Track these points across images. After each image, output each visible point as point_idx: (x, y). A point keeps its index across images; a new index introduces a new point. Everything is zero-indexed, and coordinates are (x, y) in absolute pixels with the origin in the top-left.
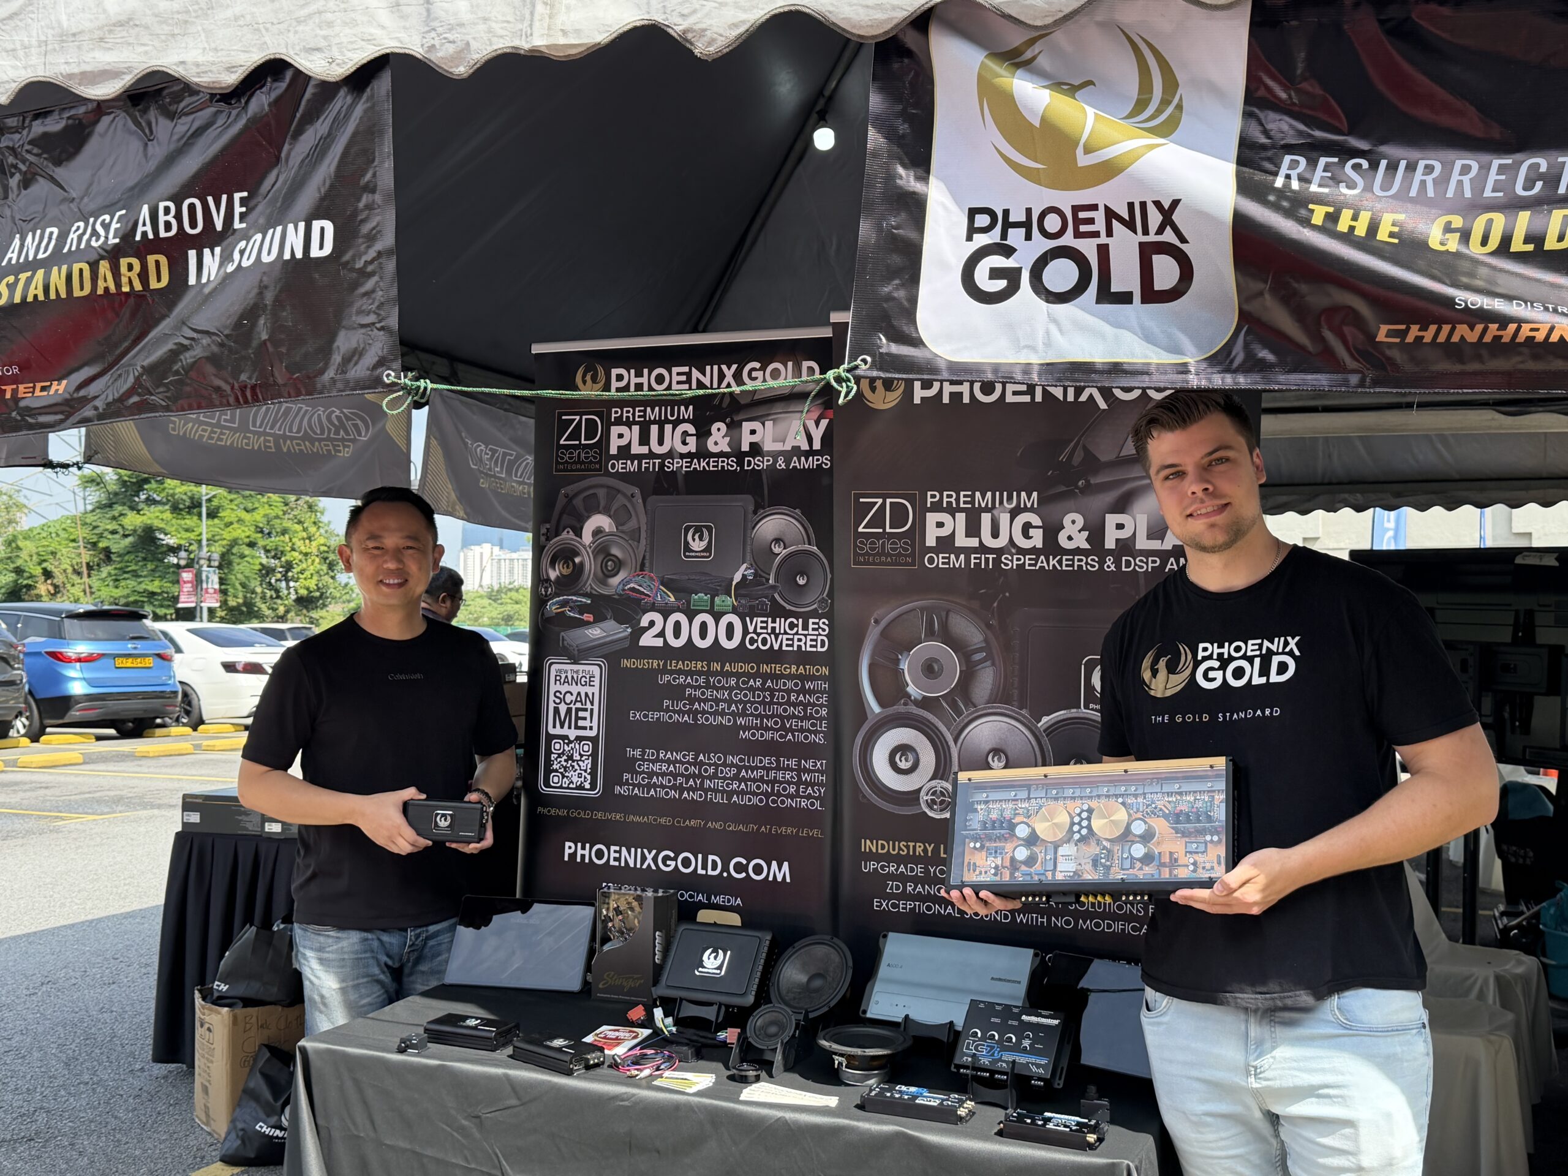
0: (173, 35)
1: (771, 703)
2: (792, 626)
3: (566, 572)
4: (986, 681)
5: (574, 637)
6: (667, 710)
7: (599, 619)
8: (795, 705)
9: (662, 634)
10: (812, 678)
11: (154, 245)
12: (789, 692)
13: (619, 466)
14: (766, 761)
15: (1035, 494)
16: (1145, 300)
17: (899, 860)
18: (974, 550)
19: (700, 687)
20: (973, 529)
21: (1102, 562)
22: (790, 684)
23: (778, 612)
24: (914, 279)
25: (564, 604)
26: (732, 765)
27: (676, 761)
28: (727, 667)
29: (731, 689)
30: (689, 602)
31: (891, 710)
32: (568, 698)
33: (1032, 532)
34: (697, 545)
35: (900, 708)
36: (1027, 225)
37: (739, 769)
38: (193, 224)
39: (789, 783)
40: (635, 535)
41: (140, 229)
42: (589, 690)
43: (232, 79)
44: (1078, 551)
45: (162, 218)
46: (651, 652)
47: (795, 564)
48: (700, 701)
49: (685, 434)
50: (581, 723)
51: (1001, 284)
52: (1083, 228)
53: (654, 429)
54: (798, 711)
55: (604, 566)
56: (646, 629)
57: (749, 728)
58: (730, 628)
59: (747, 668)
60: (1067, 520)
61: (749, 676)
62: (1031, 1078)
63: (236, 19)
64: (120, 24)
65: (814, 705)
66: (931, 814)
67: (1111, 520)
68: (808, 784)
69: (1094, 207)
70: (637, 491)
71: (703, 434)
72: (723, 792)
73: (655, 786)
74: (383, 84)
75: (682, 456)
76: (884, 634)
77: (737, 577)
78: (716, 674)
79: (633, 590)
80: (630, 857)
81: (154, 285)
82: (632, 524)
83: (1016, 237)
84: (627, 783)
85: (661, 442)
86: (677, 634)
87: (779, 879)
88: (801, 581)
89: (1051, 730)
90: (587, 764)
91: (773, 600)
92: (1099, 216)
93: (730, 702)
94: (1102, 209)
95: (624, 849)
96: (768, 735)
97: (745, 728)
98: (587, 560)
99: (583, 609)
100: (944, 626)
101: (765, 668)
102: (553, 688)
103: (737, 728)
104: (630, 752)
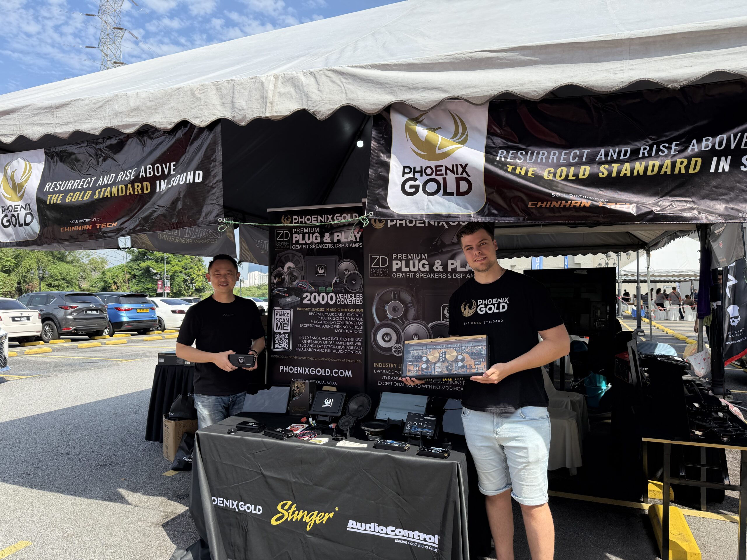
0: (152, 113)
1: (345, 321)
2: (351, 296)
3: (279, 280)
4: (412, 312)
5: (282, 301)
6: (312, 324)
7: (290, 295)
8: (352, 321)
9: (310, 300)
10: (358, 313)
11: (146, 179)
12: (350, 317)
13: (296, 247)
14: (344, 339)
15: (426, 255)
16: (457, 195)
17: (386, 369)
18: (408, 272)
19: (322, 316)
20: (407, 266)
21: (447, 275)
22: (351, 315)
23: (346, 292)
24: (386, 188)
25: (279, 291)
26: (333, 340)
27: (315, 340)
28: (331, 310)
29: (332, 317)
30: (318, 290)
31: (382, 322)
32: (281, 320)
33: (425, 266)
34: (321, 271)
35: (385, 322)
36: (421, 172)
37: (335, 341)
38: (158, 173)
39: (351, 346)
40: (301, 269)
41: (141, 174)
42: (287, 318)
43: (170, 127)
44: (439, 272)
45: (148, 171)
46: (307, 305)
47: (352, 277)
48: (322, 320)
49: (316, 236)
50: (285, 328)
51: (413, 190)
52: (438, 173)
53: (307, 235)
54: (354, 323)
55: (291, 278)
56: (305, 298)
57: (338, 329)
58: (332, 297)
59: (337, 310)
60: (436, 262)
61: (338, 312)
62: (427, 436)
63: (172, 108)
64: (135, 109)
65: (358, 321)
66: (395, 354)
67: (450, 262)
68: (357, 346)
69: (442, 166)
70: (301, 255)
71: (322, 236)
72: (330, 349)
73: (308, 348)
74: (219, 128)
75: (316, 244)
76: (380, 298)
77: (334, 281)
78: (327, 312)
79: (301, 286)
80: (301, 370)
81: (145, 192)
82: (300, 265)
83: (418, 175)
84: (300, 347)
85: (309, 239)
86: (315, 300)
87: (348, 376)
88: (354, 282)
89: (432, 327)
90: (287, 341)
91: (345, 288)
92: (443, 169)
93: (332, 321)
94: (444, 167)
95: (299, 368)
96: (344, 331)
97: (337, 329)
98: (286, 277)
99: (285, 292)
100: (399, 295)
101: (343, 310)
102: (276, 317)
103: (334, 329)
104: (300, 337)
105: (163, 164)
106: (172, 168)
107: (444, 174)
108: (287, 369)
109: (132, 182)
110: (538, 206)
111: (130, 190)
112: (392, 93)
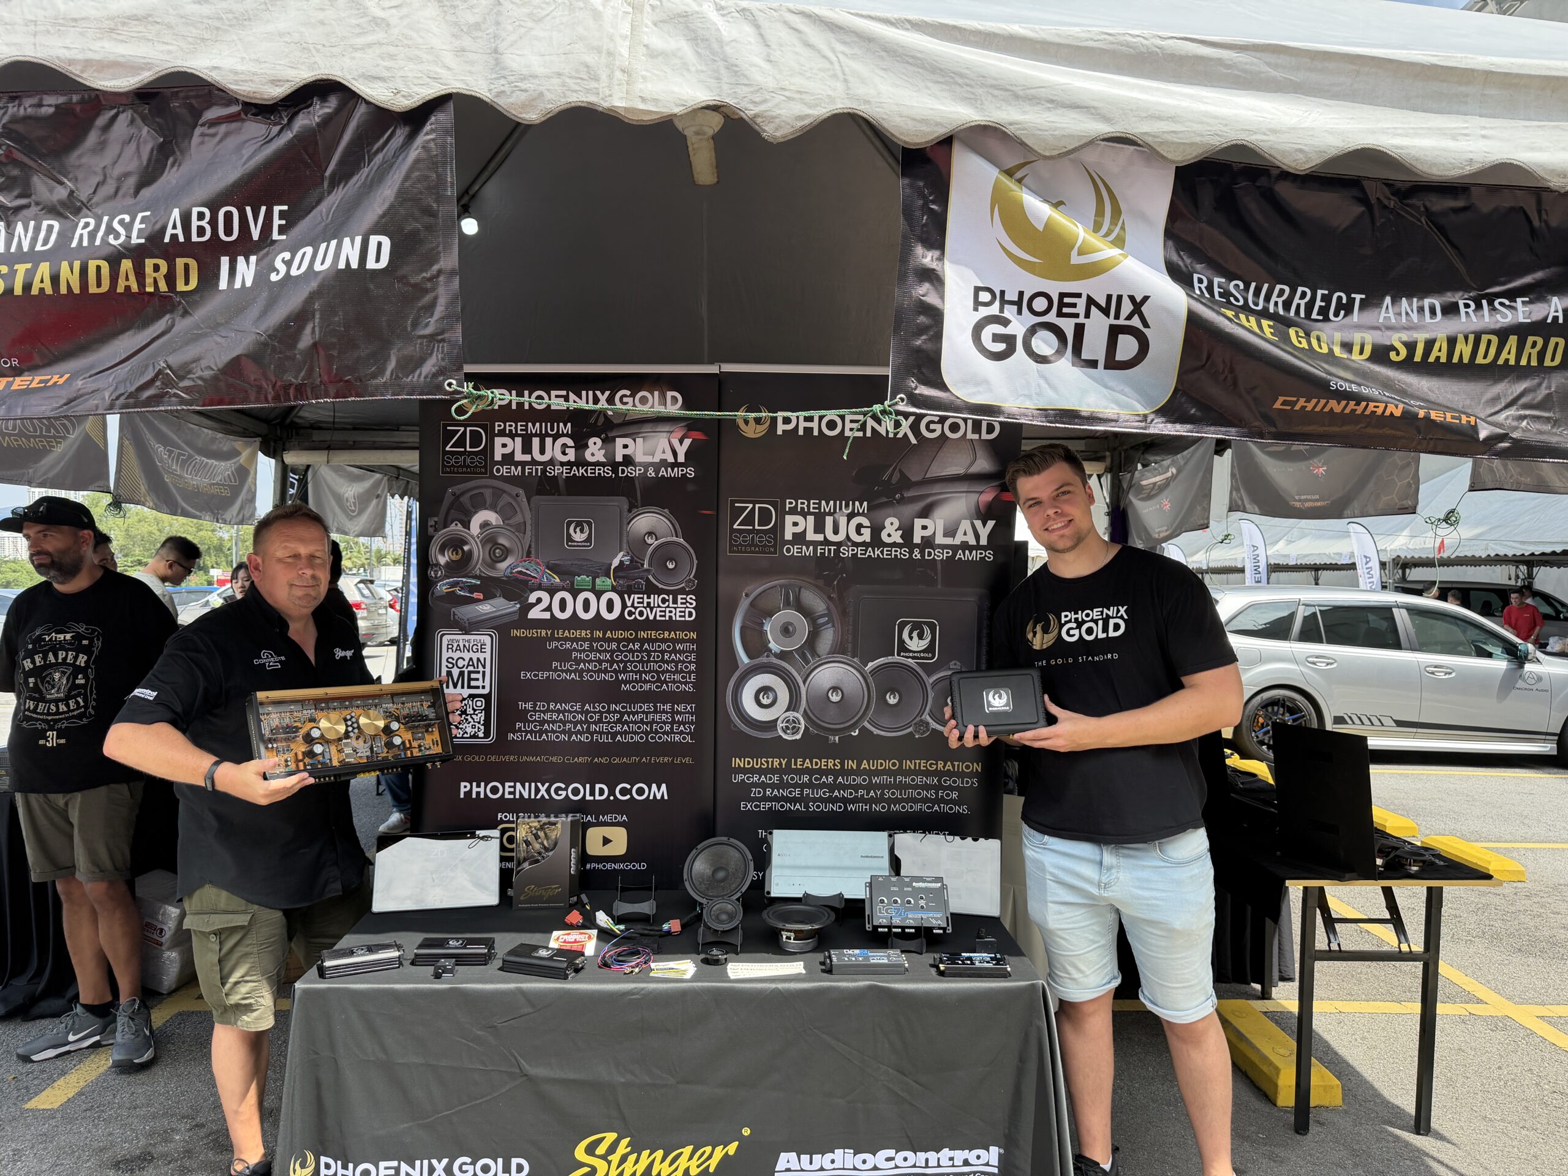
0: (203, 40)
1: (649, 661)
2: (664, 601)
3: (455, 557)
4: (827, 638)
5: (465, 612)
6: (556, 670)
7: (489, 596)
8: (667, 662)
9: (549, 609)
10: (682, 641)
11: (186, 248)
12: (663, 652)
13: (504, 470)
14: (645, 707)
15: (865, 503)
16: (1106, 368)
17: (761, 772)
18: (821, 543)
19: (584, 651)
20: (819, 528)
21: (911, 553)
22: (664, 646)
23: (652, 590)
24: (938, 337)
25: (454, 585)
26: (615, 712)
27: (565, 711)
28: (609, 634)
29: (612, 652)
30: (572, 583)
31: (757, 661)
32: (461, 663)
33: (863, 530)
34: (579, 537)
35: (763, 659)
36: (1018, 303)
37: (622, 714)
38: (228, 231)
39: (665, 723)
40: (521, 528)
41: (170, 231)
42: (481, 656)
43: (278, 92)
44: (894, 545)
45: (195, 223)
46: (539, 623)
47: (664, 553)
48: (584, 662)
49: (565, 446)
50: (473, 683)
51: (1001, 347)
52: (1065, 310)
53: (536, 441)
54: (671, 667)
55: (491, 552)
56: (533, 605)
57: (630, 682)
58: (610, 603)
59: (626, 634)
60: (887, 523)
61: (628, 641)
63: (281, 35)
65: (684, 662)
66: (785, 737)
67: (918, 523)
68: (680, 723)
69: (1079, 295)
70: (521, 492)
71: (581, 445)
72: (608, 733)
73: (546, 731)
75: (562, 464)
76: (752, 604)
77: (616, 563)
78: (598, 640)
79: (520, 572)
80: (524, 791)
81: (181, 287)
82: (518, 518)
83: (1010, 312)
84: (520, 730)
85: (542, 451)
86: (563, 608)
87: (659, 797)
88: (671, 566)
89: (874, 672)
90: (482, 716)
91: (648, 580)
92: (1081, 303)
93: (612, 662)
94: (1084, 297)
95: (518, 785)
96: (646, 687)
97: (626, 682)
98: (475, 548)
99: (472, 589)
100: (798, 599)
101: (643, 634)
102: (445, 655)
103: (618, 683)
104: (522, 705)
105: (248, 209)
106: (277, 222)
107: (1082, 315)
108: (482, 790)
109: (138, 254)
110: (1297, 408)
111: (127, 280)
112: (971, 100)
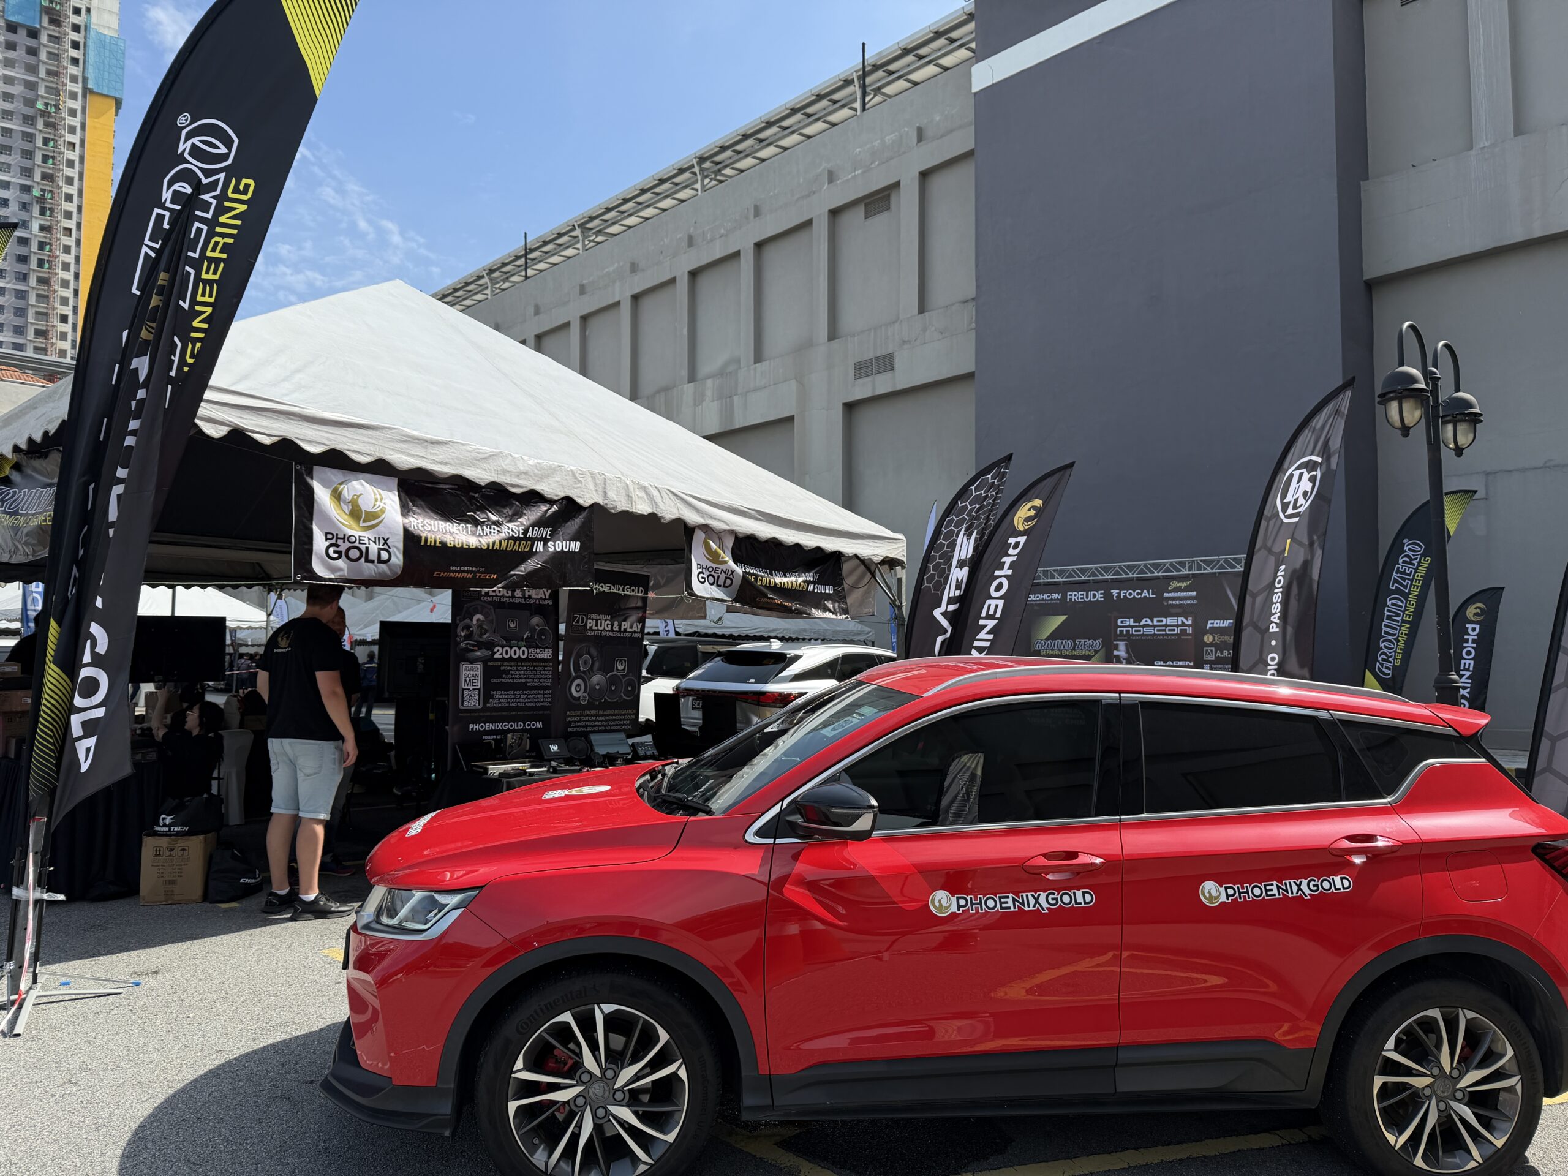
1: (536, 674)
2: (541, 651)
3: (468, 633)
4: (597, 665)
5: (470, 655)
6: (504, 678)
7: (480, 649)
8: (544, 675)
9: (502, 654)
10: (547, 666)
12: (544, 671)
13: (485, 599)
14: (535, 692)
15: (609, 616)
17: (574, 716)
18: (597, 630)
19: (514, 670)
20: (596, 625)
21: (621, 635)
22: (541, 669)
23: (537, 647)
25: (467, 644)
26: (525, 694)
27: (507, 694)
28: (523, 664)
29: (524, 670)
30: (510, 644)
32: (470, 676)
33: (609, 626)
34: (512, 626)
35: (578, 674)
37: (527, 695)
39: (541, 698)
40: (491, 622)
42: (477, 673)
44: (616, 631)
46: (498, 660)
47: (542, 632)
48: (514, 674)
50: (474, 684)
54: (546, 677)
55: (481, 632)
56: (496, 652)
58: (524, 652)
59: (529, 664)
60: (615, 623)
61: (529, 666)
63: (557, 482)
65: (548, 674)
66: (582, 703)
68: (546, 698)
70: (492, 607)
71: (513, 591)
72: (522, 702)
73: (501, 703)
75: (507, 597)
76: (577, 653)
77: (525, 636)
78: (519, 666)
79: (491, 639)
80: (492, 726)
82: (491, 618)
84: (491, 703)
86: (507, 654)
87: (539, 727)
88: (543, 638)
89: (609, 678)
90: (477, 697)
91: (536, 643)
93: (524, 675)
95: (490, 724)
96: (536, 684)
97: (529, 682)
98: (475, 629)
99: (474, 646)
100: (589, 651)
101: (534, 664)
102: (464, 673)
103: (527, 682)
104: (492, 692)
106: (549, 533)
